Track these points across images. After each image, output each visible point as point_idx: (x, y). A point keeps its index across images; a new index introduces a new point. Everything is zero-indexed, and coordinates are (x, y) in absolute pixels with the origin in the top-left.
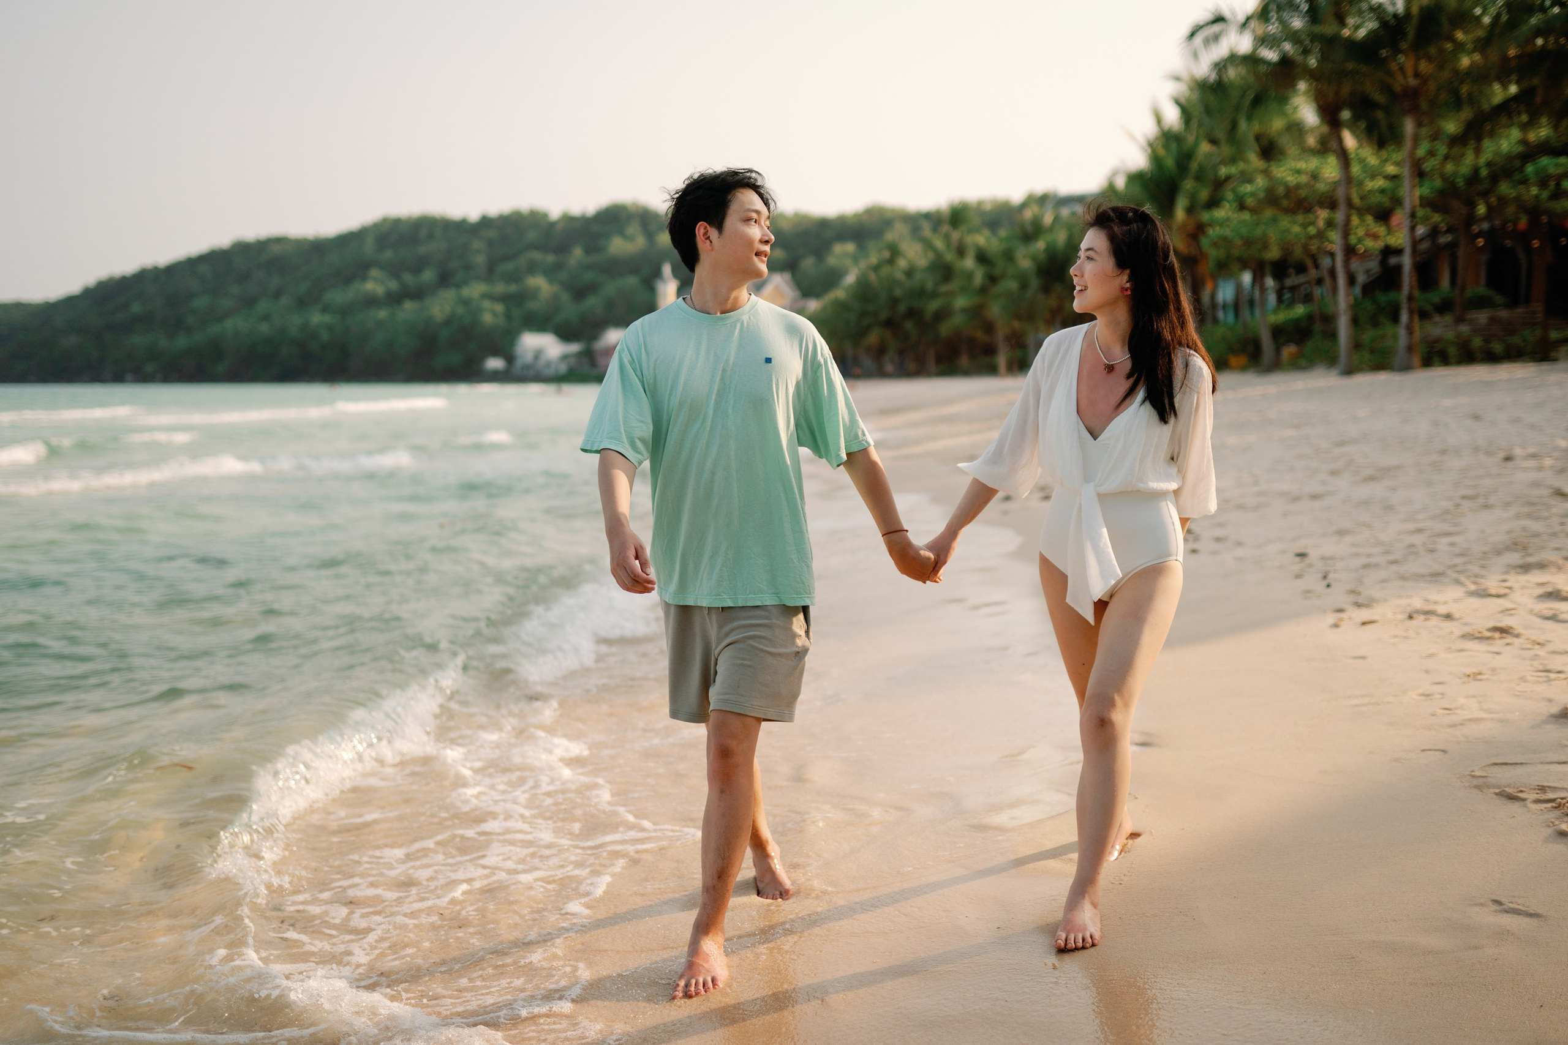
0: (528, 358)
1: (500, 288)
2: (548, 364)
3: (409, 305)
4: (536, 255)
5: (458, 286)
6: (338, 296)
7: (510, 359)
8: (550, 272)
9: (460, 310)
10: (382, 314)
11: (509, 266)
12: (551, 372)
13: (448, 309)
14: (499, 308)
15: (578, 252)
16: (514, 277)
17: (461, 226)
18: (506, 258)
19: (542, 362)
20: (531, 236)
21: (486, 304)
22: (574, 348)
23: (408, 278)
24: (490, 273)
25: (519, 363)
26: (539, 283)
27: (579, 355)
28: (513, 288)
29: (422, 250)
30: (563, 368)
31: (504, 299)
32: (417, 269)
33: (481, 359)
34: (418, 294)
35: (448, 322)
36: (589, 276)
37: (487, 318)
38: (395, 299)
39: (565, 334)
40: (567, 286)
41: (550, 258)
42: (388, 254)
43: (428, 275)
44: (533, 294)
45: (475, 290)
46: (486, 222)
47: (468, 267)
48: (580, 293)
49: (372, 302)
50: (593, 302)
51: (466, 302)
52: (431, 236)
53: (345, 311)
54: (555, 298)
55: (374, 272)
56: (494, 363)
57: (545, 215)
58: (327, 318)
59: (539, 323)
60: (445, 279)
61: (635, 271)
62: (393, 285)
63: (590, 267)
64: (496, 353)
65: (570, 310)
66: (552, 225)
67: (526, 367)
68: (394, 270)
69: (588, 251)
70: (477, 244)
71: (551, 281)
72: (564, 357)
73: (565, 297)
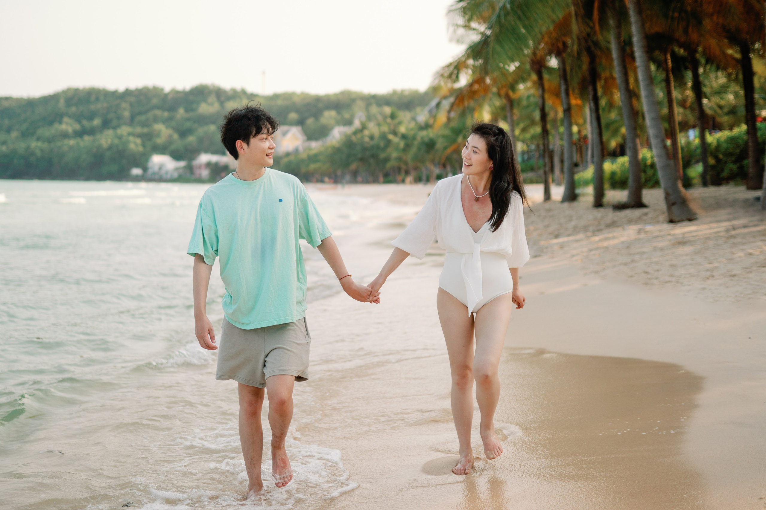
0: (156, 169)
1: (138, 130)
2: (167, 173)
3: (87, 138)
4: (158, 112)
5: (115, 128)
6: (46, 132)
7: (145, 169)
8: (166, 121)
9: (116, 141)
10: (72, 142)
11: (142, 118)
12: (169, 176)
13: (109, 141)
14: (139, 141)
15: (181, 111)
16: (145, 124)
17: (114, 95)
18: (140, 113)
19: (163, 172)
20: (155, 101)
21: (131, 138)
22: (182, 164)
23: (86, 123)
24: (132, 121)
25: (150, 172)
26: (160, 127)
27: (185, 167)
28: (146, 130)
29: (93, 107)
30: (176, 175)
31: (139, 136)
32: (91, 117)
33: (129, 169)
34: (91, 132)
35: (110, 148)
36: (188, 124)
37: (132, 146)
38: (79, 134)
39: (176, 156)
40: (176, 130)
41: (166, 114)
42: (74, 109)
43: (97, 122)
44: (158, 134)
45: (124, 130)
46: (128, 93)
47: (119, 118)
48: (183, 134)
49: (65, 135)
50: (191, 139)
51: (120, 137)
52: (97, 99)
53: (50, 140)
54: (170, 136)
55: (66, 119)
56: (136, 171)
57: (162, 90)
58: (40, 144)
59: (162, 150)
60: (106, 124)
61: (214, 123)
62: (77, 127)
63: (188, 119)
64: (137, 166)
65: (178, 143)
66: (166, 95)
67: (154, 174)
68: (78, 118)
69: (187, 110)
70: (124, 105)
71: (167, 127)
72: (177, 169)
73: (176, 136)
